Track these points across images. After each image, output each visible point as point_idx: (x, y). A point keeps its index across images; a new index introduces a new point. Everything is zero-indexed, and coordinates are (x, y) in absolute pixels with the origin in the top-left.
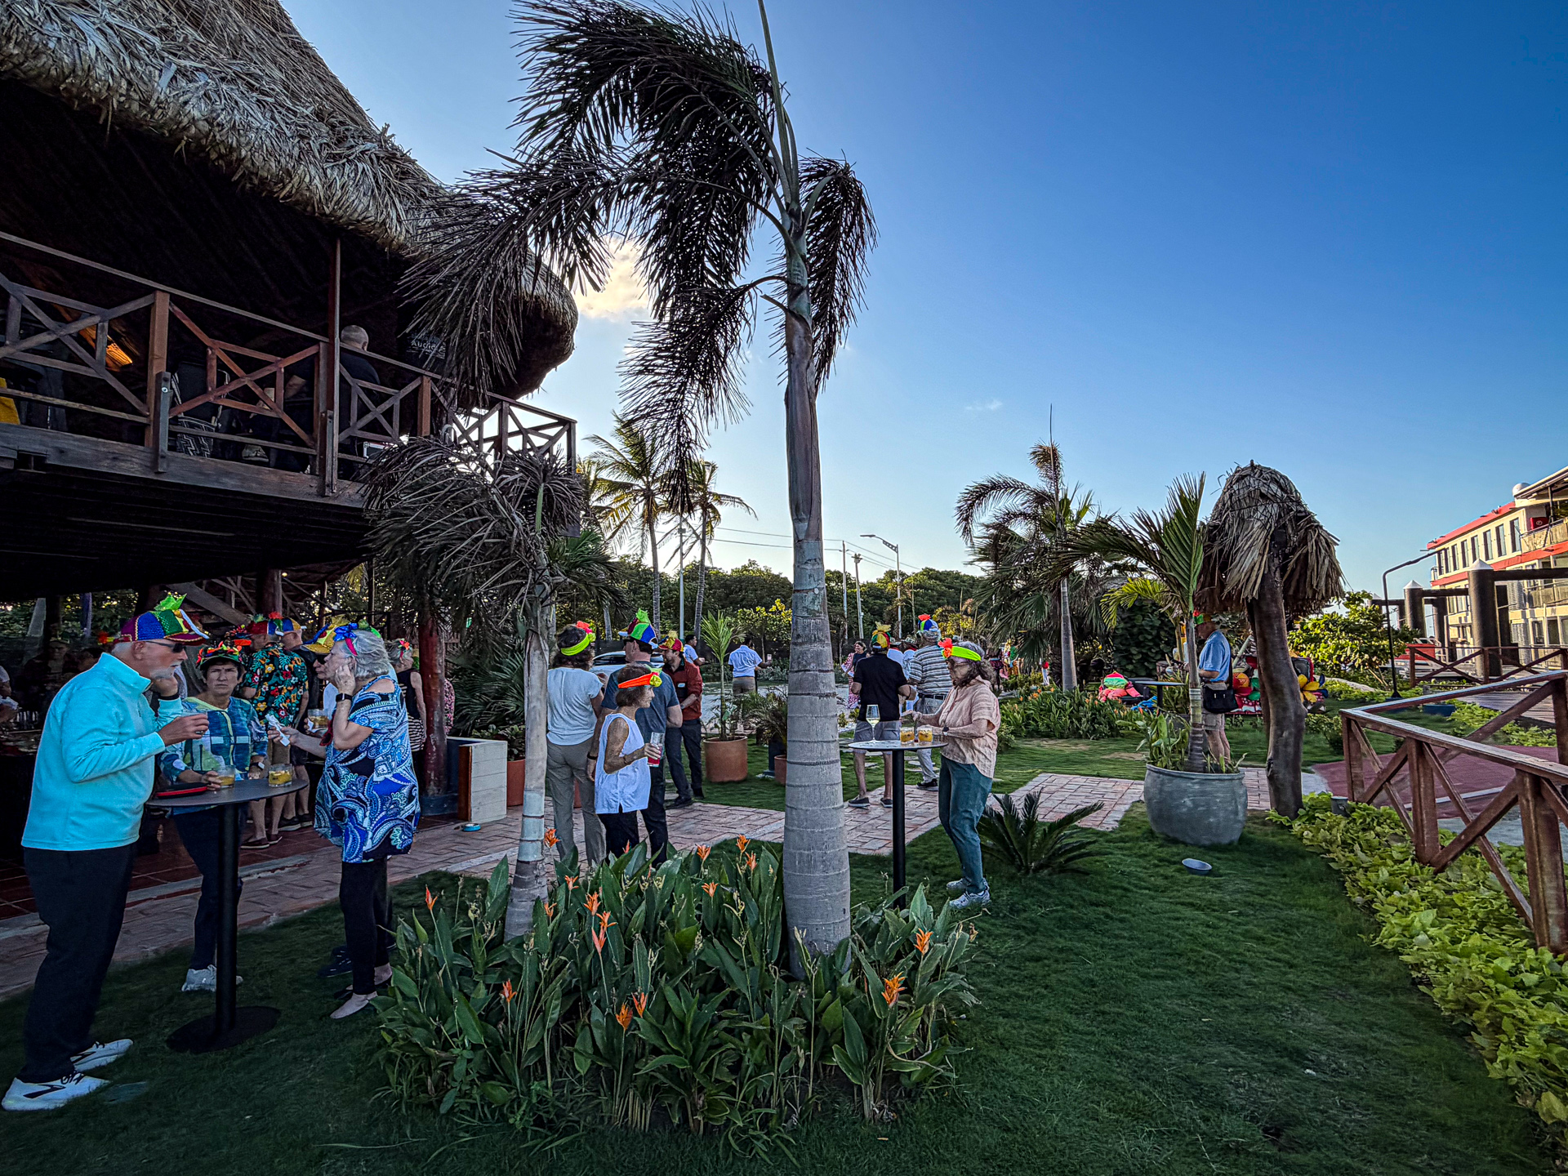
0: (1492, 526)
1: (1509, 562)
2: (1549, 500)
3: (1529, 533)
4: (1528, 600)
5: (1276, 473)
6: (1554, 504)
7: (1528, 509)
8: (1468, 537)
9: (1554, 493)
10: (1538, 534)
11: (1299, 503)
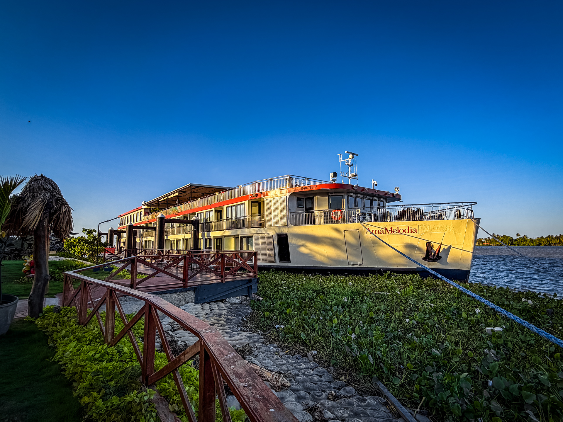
0: (136, 213)
1: (138, 224)
2: (149, 207)
3: (144, 216)
4: (142, 235)
5: (51, 181)
6: (151, 208)
7: (145, 209)
8: (129, 215)
9: (152, 205)
10: (146, 216)
11: (59, 194)
